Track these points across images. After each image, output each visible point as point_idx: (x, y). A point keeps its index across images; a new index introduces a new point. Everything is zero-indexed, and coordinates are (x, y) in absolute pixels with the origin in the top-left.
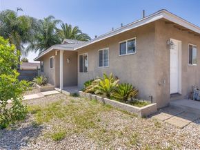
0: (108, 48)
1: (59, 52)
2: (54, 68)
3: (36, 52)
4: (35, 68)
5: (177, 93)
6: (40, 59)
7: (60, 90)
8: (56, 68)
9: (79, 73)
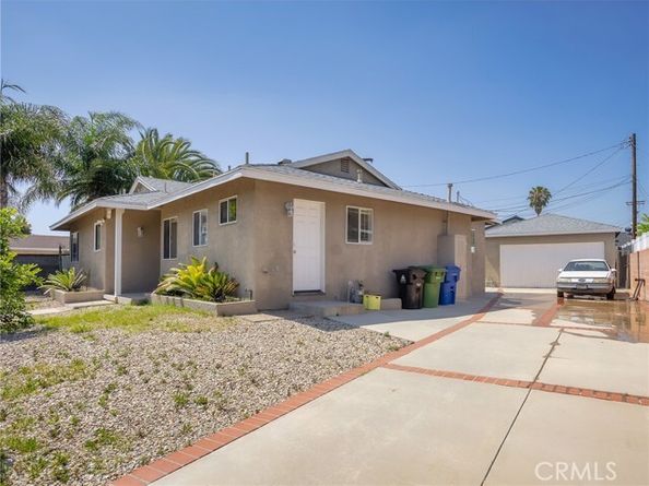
0: (206, 210)
1: (113, 211)
2: (103, 248)
3: (58, 204)
4: (55, 250)
5: (319, 291)
6: (69, 226)
7: (112, 298)
8: (108, 249)
9: (162, 259)
